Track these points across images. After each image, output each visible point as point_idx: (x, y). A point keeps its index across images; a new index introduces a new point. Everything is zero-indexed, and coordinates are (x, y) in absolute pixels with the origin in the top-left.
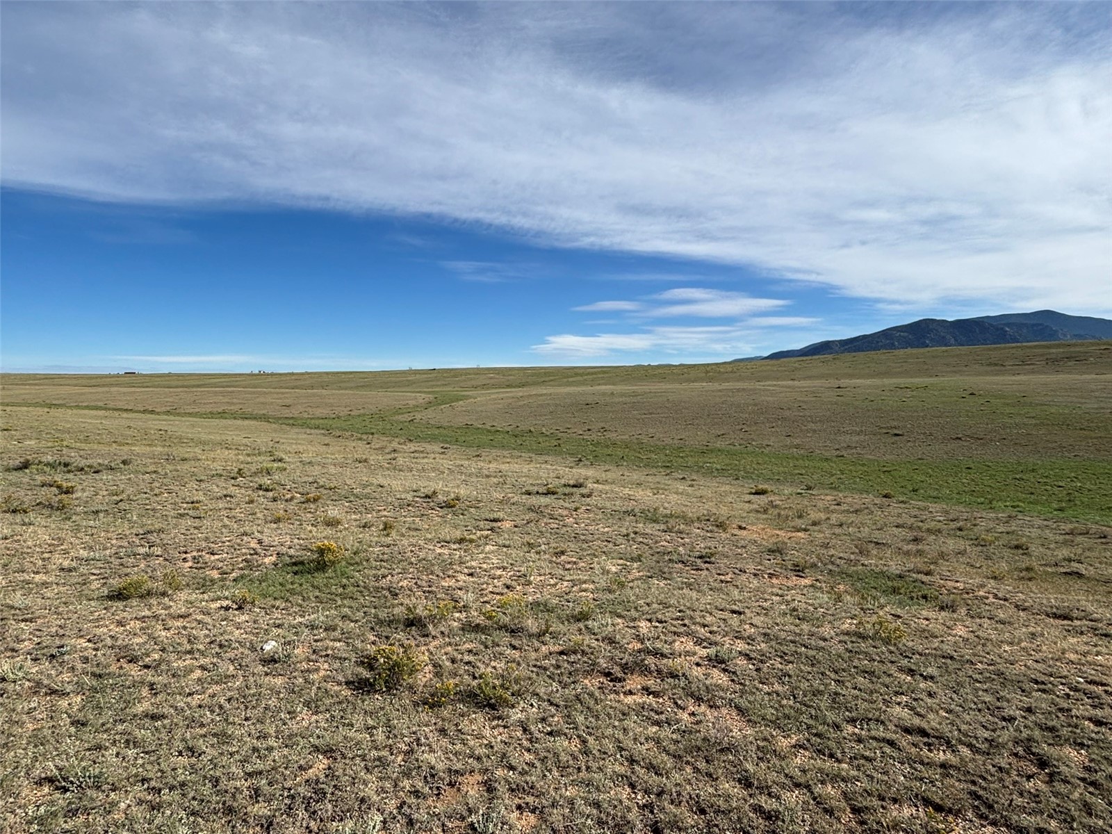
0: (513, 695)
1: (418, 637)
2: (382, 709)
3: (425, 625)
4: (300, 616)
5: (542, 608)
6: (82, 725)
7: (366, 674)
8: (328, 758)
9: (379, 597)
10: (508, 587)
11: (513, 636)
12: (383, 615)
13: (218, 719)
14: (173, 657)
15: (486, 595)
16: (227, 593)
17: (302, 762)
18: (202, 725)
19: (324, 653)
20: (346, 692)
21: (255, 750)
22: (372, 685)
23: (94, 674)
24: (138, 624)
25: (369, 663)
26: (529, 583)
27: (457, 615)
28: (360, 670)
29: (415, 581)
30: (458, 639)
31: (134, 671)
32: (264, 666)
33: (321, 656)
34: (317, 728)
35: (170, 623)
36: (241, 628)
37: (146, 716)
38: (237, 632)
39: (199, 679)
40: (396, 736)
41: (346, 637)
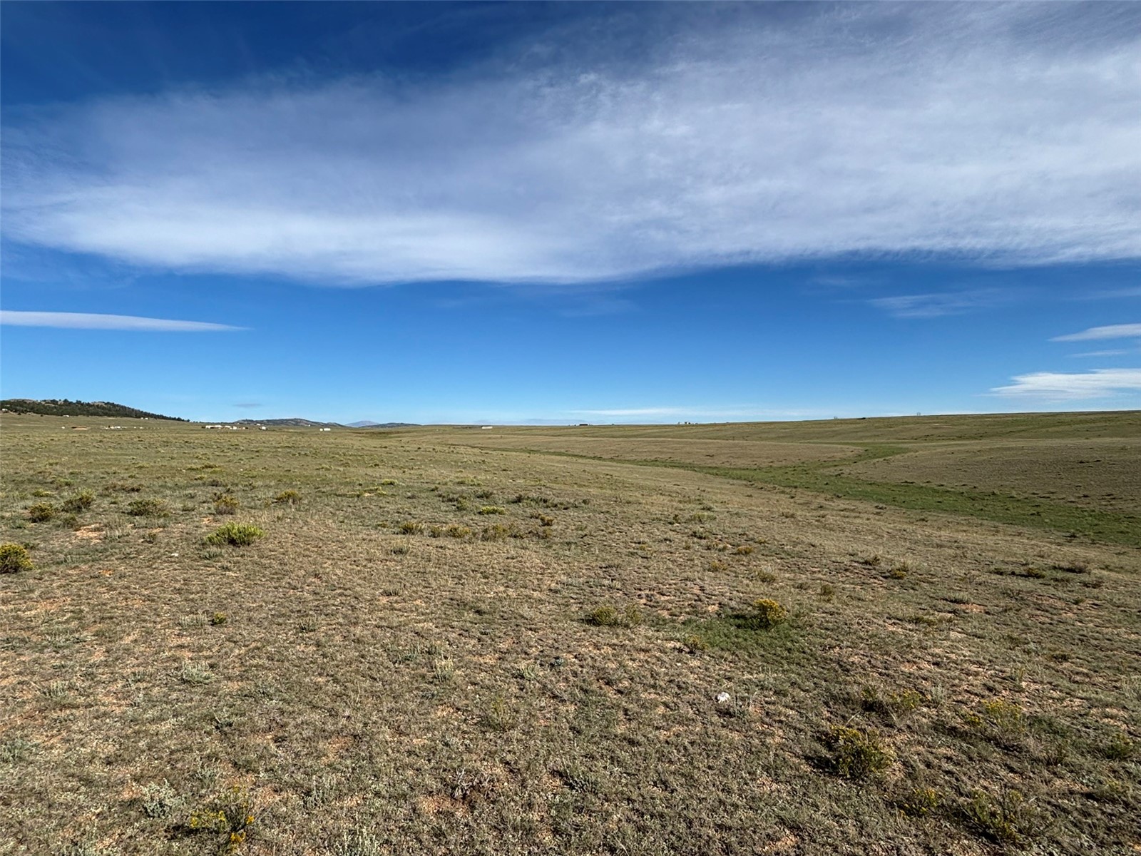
0: (1020, 831)
1: (879, 725)
2: (849, 798)
3: (887, 713)
4: (748, 672)
5: (1045, 726)
6: (578, 732)
7: (825, 753)
8: (795, 836)
9: (828, 669)
10: (990, 689)
11: (1007, 754)
12: (835, 690)
13: (684, 760)
14: (639, 687)
15: (960, 694)
16: (678, 636)
17: (770, 831)
18: (671, 762)
19: (778, 719)
20: (805, 768)
21: (721, 802)
22: (834, 767)
23: (582, 689)
24: (610, 651)
25: (829, 741)
26: (1021, 690)
27: (925, 710)
28: (818, 746)
29: (867, 659)
30: (930, 739)
31: (610, 693)
32: (720, 717)
33: (775, 721)
34: (780, 798)
35: (636, 655)
36: (695, 673)
37: (625, 739)
38: (692, 676)
39: (664, 716)
40: (869, 836)
41: (798, 706)
